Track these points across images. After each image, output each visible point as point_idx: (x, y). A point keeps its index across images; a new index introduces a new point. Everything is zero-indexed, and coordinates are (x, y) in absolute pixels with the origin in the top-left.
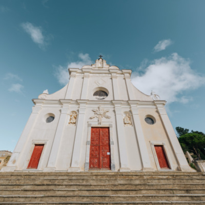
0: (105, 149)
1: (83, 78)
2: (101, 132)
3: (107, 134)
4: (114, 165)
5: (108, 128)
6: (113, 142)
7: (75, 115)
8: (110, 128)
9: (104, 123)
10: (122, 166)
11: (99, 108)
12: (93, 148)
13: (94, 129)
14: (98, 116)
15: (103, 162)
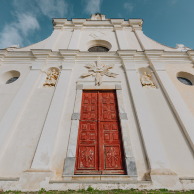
0: (111, 128)
1: (73, 31)
2: (101, 98)
3: (112, 101)
4: (132, 163)
5: (114, 91)
6: (125, 114)
7: (56, 73)
8: (118, 92)
9: (107, 84)
11: (96, 62)
12: (85, 126)
13: (87, 94)
14: (95, 74)
15: (107, 157)
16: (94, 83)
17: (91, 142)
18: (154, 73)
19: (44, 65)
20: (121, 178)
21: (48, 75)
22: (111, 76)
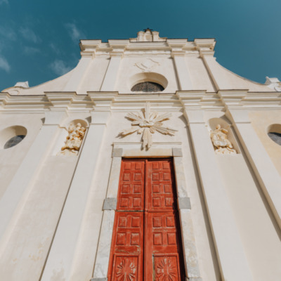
0: (164, 223)
1: (110, 59)
2: (149, 170)
3: (168, 176)
5: (171, 159)
6: (187, 199)
7: (82, 129)
8: (176, 160)
9: (159, 148)
12: (125, 219)
13: (129, 164)
14: (141, 130)
15: (158, 275)
16: (139, 146)
17: (132, 249)
19: (64, 116)
21: (70, 132)
22: (167, 133)
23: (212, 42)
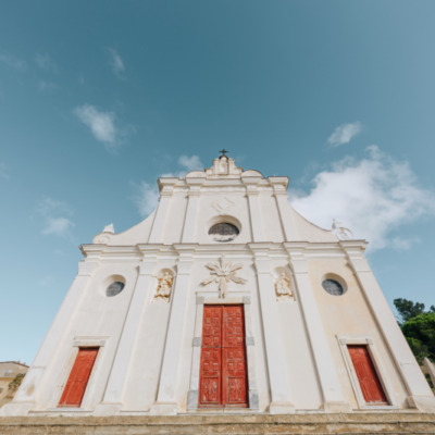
0: (236, 355)
1: (187, 197)
2: (225, 315)
3: (239, 320)
4: (255, 396)
5: (242, 305)
6: (252, 339)
7: (170, 278)
8: (246, 307)
9: (233, 295)
10: (275, 399)
11: (220, 260)
12: (208, 353)
13: (209, 309)
14: (218, 279)
15: (231, 390)
16: (217, 295)
17: (214, 374)
18: (294, 276)
20: (244, 411)
21: (161, 280)
22: (240, 282)
23: (286, 180)
